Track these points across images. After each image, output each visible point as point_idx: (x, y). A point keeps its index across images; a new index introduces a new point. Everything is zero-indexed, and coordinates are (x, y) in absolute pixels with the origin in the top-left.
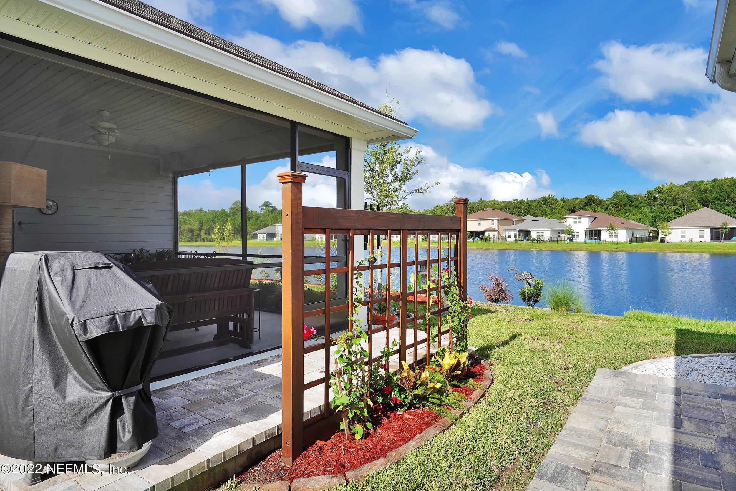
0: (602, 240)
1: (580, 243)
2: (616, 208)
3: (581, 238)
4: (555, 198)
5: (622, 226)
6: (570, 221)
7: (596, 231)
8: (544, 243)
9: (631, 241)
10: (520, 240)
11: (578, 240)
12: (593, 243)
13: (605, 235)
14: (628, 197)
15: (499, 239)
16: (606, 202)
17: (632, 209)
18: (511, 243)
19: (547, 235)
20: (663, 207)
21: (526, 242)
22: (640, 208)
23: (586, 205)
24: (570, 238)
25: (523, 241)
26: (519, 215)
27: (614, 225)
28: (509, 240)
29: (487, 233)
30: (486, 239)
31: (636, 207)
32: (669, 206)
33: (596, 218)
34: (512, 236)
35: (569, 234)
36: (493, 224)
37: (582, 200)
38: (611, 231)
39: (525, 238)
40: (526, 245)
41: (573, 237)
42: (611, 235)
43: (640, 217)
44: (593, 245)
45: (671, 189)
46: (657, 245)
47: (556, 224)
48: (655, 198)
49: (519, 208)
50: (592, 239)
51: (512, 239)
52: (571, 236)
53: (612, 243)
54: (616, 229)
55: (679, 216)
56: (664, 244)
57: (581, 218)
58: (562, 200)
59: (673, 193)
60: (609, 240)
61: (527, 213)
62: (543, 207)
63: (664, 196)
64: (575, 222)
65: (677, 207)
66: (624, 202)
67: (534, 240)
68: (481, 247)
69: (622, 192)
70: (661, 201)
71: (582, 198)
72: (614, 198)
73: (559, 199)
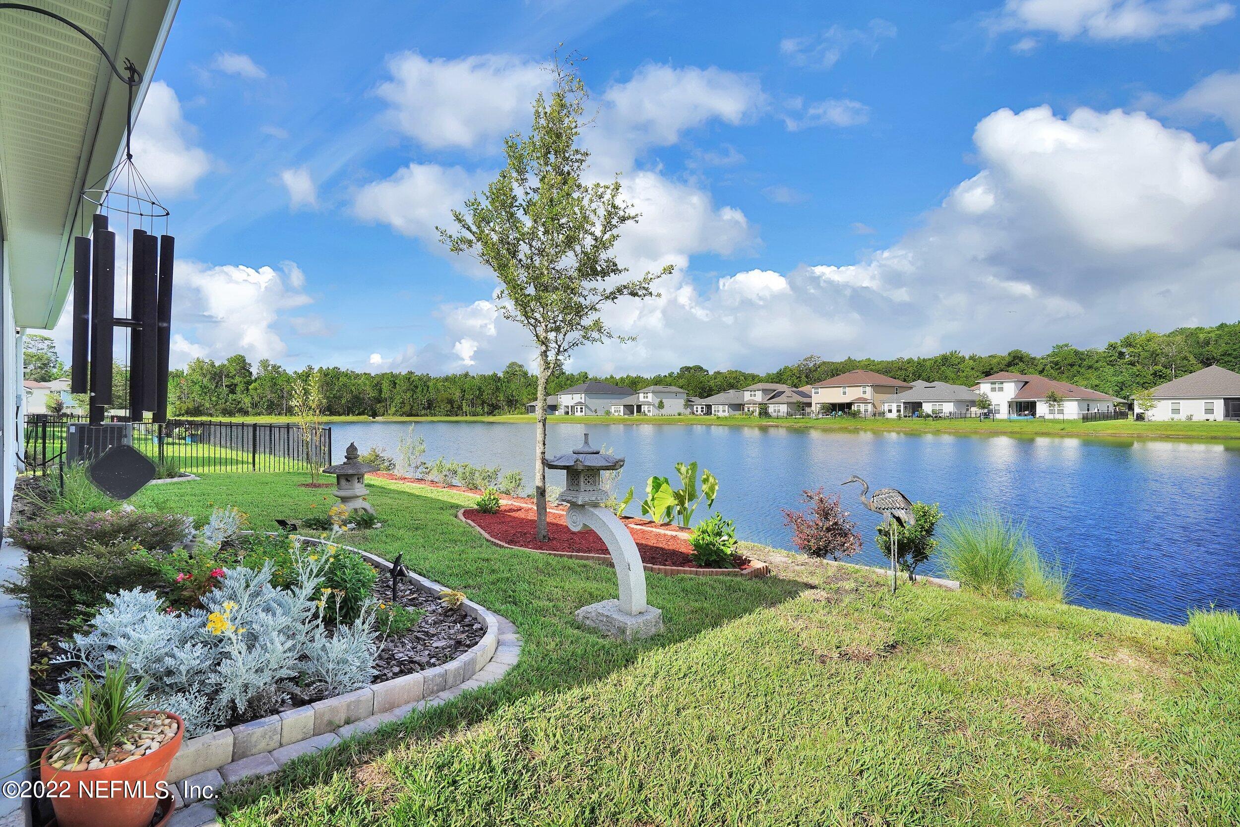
0: (1037, 416)
1: (1002, 420)
2: (1057, 369)
3: (1003, 413)
4: (960, 355)
5: (1070, 395)
6: (985, 388)
7: (1028, 402)
8: (945, 422)
9: (1086, 418)
10: (905, 416)
11: (998, 416)
12: (1023, 421)
13: (1042, 409)
14: (1076, 353)
15: (875, 415)
16: (1041, 361)
17: (1082, 370)
18: (893, 420)
19: (948, 408)
20: (1135, 368)
21: (915, 418)
22: (1097, 369)
23: (1009, 365)
24: (985, 413)
25: (911, 418)
26: (905, 381)
27: (1058, 395)
28: (889, 415)
29: (856, 405)
30: (854, 414)
31: (1090, 367)
32: (1144, 365)
33: (1026, 383)
34: (894, 410)
35: (984, 408)
36: (865, 392)
37: (1003, 358)
38: (1052, 403)
39: (913, 413)
40: (915, 423)
41: (990, 412)
42: (1052, 408)
43: (1097, 382)
44: (1023, 423)
45: (1148, 341)
46: (1131, 425)
47: (963, 392)
48: (1121, 355)
49: (906, 370)
50: (1020, 415)
51: (894, 415)
52: (986, 411)
53: (1054, 421)
54: (1062, 400)
55: (1162, 380)
56: (1142, 423)
57: (1002, 383)
58: (972, 358)
59: (1153, 346)
60: (1049, 417)
61: (918, 376)
62: (943, 369)
63: (1136, 351)
64: (993, 390)
65: (1159, 367)
66: (1070, 361)
67: (928, 416)
68: (846, 426)
69: (1067, 346)
70: (1132, 358)
71: (1003, 355)
72: (1054, 354)
73: (967, 358)
